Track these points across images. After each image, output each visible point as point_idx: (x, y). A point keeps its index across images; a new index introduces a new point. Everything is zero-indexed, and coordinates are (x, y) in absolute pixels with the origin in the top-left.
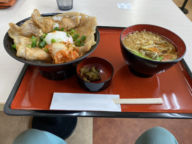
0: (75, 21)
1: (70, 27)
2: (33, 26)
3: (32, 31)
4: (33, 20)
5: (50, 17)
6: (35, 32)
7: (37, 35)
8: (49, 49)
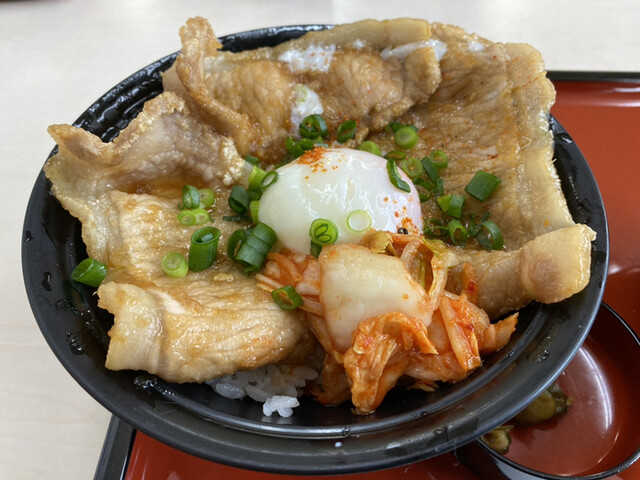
0: (409, 74)
1: (389, 113)
2: (185, 123)
3: (181, 151)
4: (188, 89)
5: (266, 52)
6: (198, 159)
7: (209, 172)
8: (302, 288)
